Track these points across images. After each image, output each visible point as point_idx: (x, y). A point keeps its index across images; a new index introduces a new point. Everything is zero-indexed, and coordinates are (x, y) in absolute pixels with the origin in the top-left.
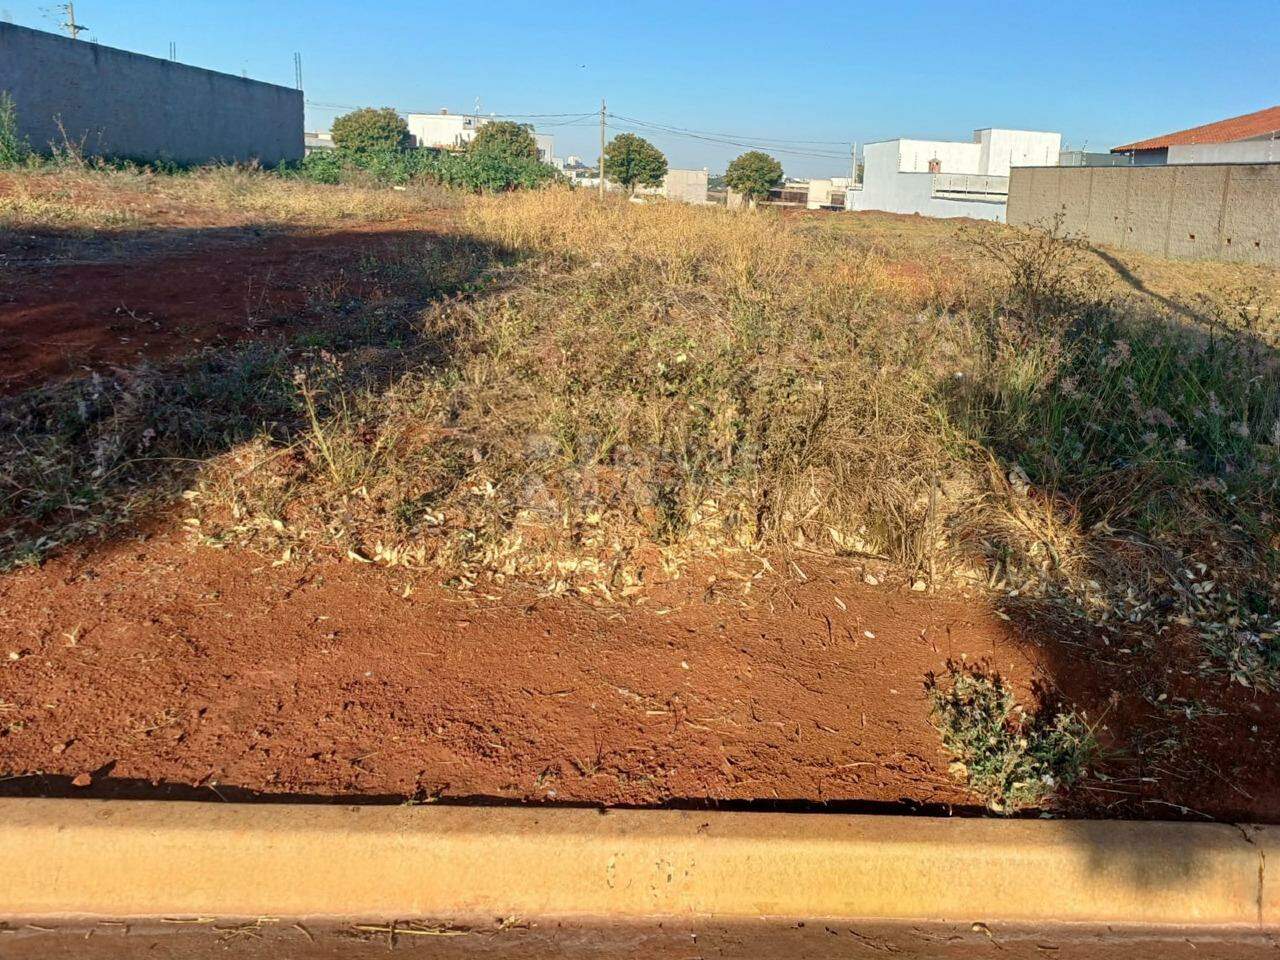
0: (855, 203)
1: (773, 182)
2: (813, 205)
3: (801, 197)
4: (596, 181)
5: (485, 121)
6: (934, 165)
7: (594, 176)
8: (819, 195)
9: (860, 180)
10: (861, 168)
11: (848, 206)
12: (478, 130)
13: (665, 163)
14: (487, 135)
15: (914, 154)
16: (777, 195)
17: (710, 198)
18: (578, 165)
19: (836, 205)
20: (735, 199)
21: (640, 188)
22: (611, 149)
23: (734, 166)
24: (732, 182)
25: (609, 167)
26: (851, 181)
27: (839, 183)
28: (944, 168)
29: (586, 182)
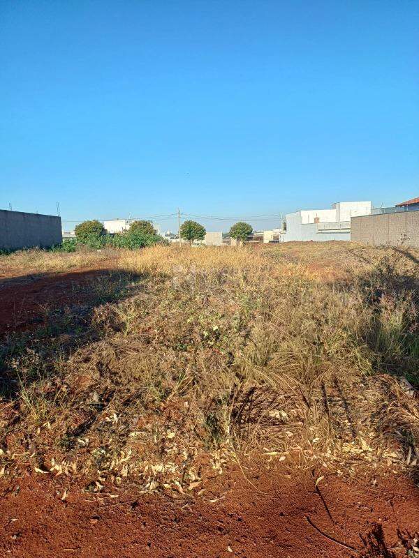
0: (284, 238)
1: (248, 234)
2: (266, 241)
3: (261, 238)
4: (178, 240)
5: (133, 221)
6: (317, 220)
7: (177, 238)
8: (268, 236)
9: (285, 229)
10: (285, 224)
11: (281, 240)
12: (131, 225)
13: (205, 230)
14: (134, 227)
15: (308, 216)
16: (251, 238)
17: (224, 242)
18: (171, 234)
19: (275, 241)
20: (234, 242)
21: (195, 241)
22: (184, 226)
23: (233, 229)
24: (231, 235)
25: (182, 234)
26: (281, 230)
27: (277, 231)
28: (320, 221)
29: (174, 241)
